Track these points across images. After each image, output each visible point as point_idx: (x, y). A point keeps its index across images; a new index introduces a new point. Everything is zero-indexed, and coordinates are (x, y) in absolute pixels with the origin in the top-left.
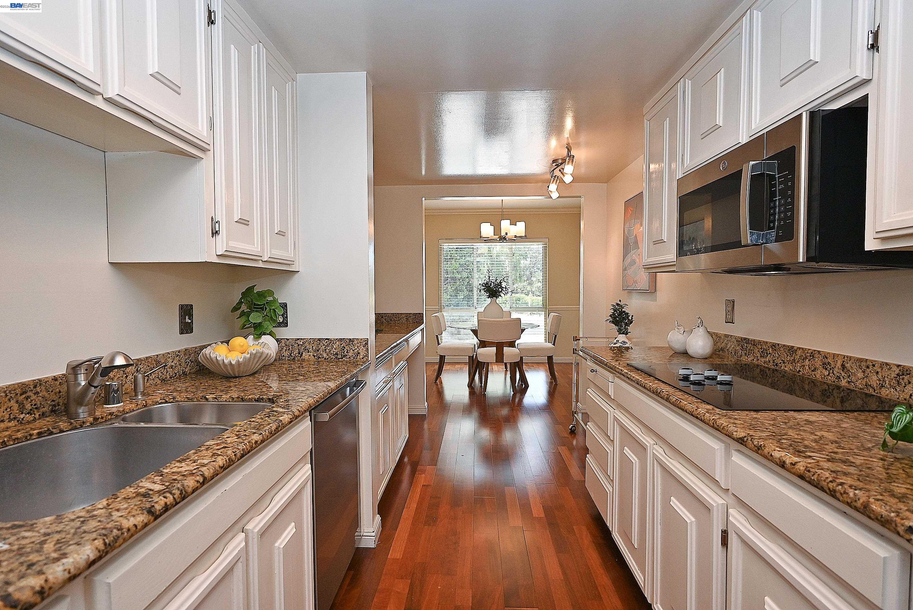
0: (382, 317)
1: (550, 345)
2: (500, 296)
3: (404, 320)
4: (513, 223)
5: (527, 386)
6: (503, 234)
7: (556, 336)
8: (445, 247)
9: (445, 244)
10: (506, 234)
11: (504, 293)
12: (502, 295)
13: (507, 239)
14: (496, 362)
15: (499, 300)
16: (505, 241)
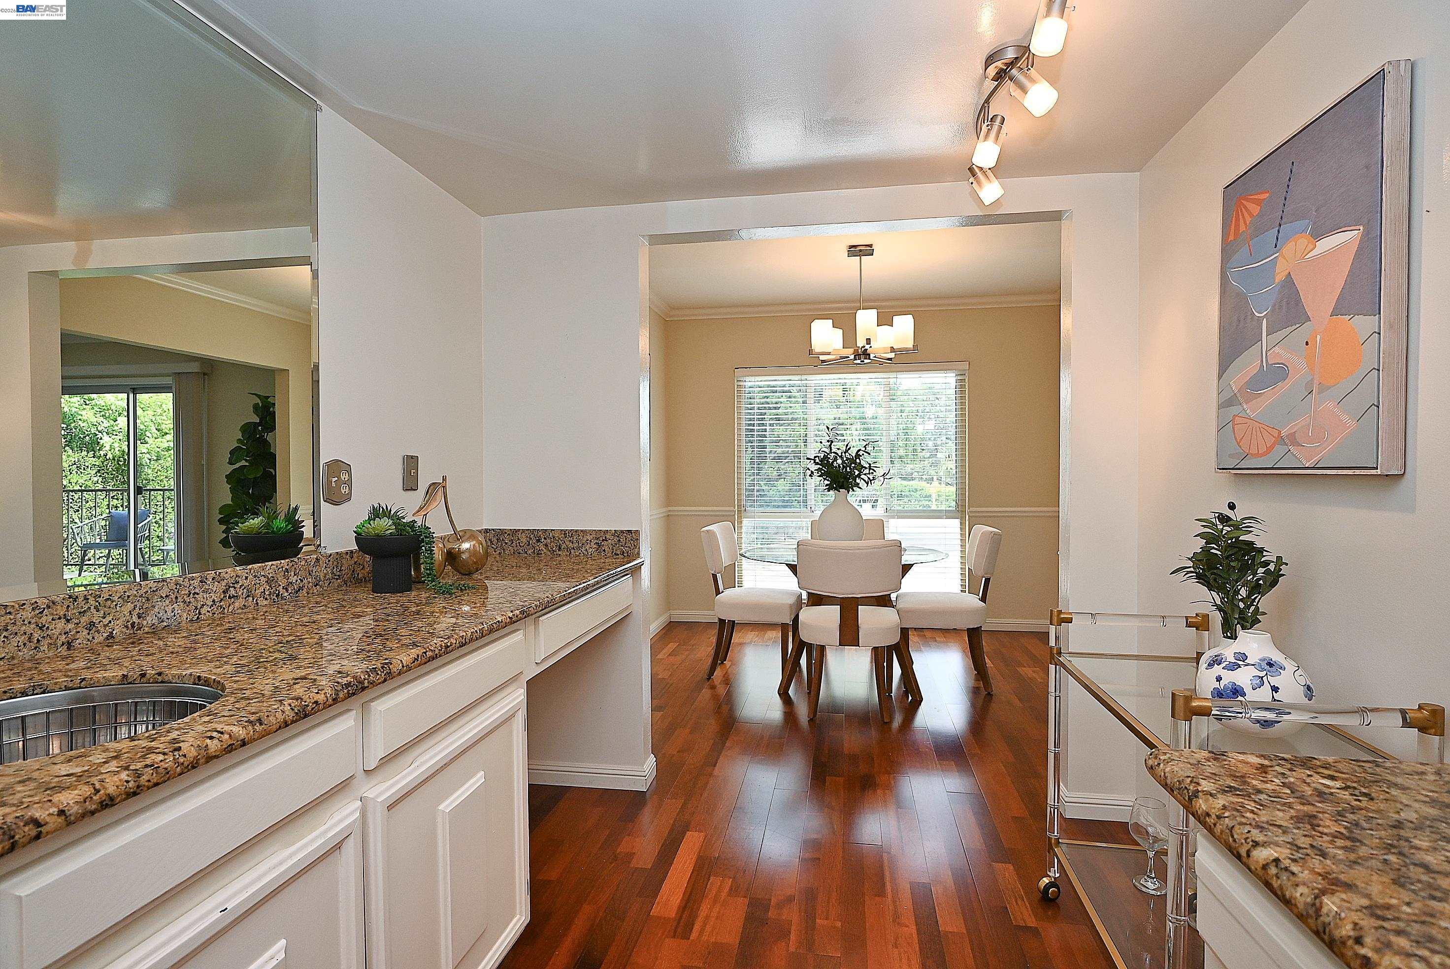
0: (538, 541)
1: (973, 601)
2: (857, 485)
3: (591, 548)
4: (885, 320)
5: (918, 700)
6: (861, 343)
7: (987, 581)
8: (746, 384)
9: (747, 379)
10: (868, 341)
11: (866, 479)
12: (862, 484)
13: (872, 356)
14: (840, 645)
15: (854, 497)
16: (866, 361)
